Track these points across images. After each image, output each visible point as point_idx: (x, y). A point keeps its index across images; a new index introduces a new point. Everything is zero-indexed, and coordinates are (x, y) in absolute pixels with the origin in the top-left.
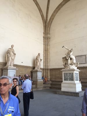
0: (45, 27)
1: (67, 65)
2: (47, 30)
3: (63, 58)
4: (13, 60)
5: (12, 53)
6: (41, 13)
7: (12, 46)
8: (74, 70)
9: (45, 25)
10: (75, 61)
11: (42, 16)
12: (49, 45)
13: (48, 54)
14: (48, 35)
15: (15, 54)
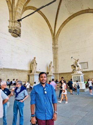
0: (53, 39)
1: (75, 71)
2: (56, 41)
3: (72, 66)
4: (36, 68)
5: (35, 63)
6: (50, 28)
7: (35, 58)
8: (80, 74)
9: (53, 37)
10: (80, 68)
11: (51, 30)
12: (58, 54)
13: (57, 61)
14: (56, 46)
15: (36, 64)
